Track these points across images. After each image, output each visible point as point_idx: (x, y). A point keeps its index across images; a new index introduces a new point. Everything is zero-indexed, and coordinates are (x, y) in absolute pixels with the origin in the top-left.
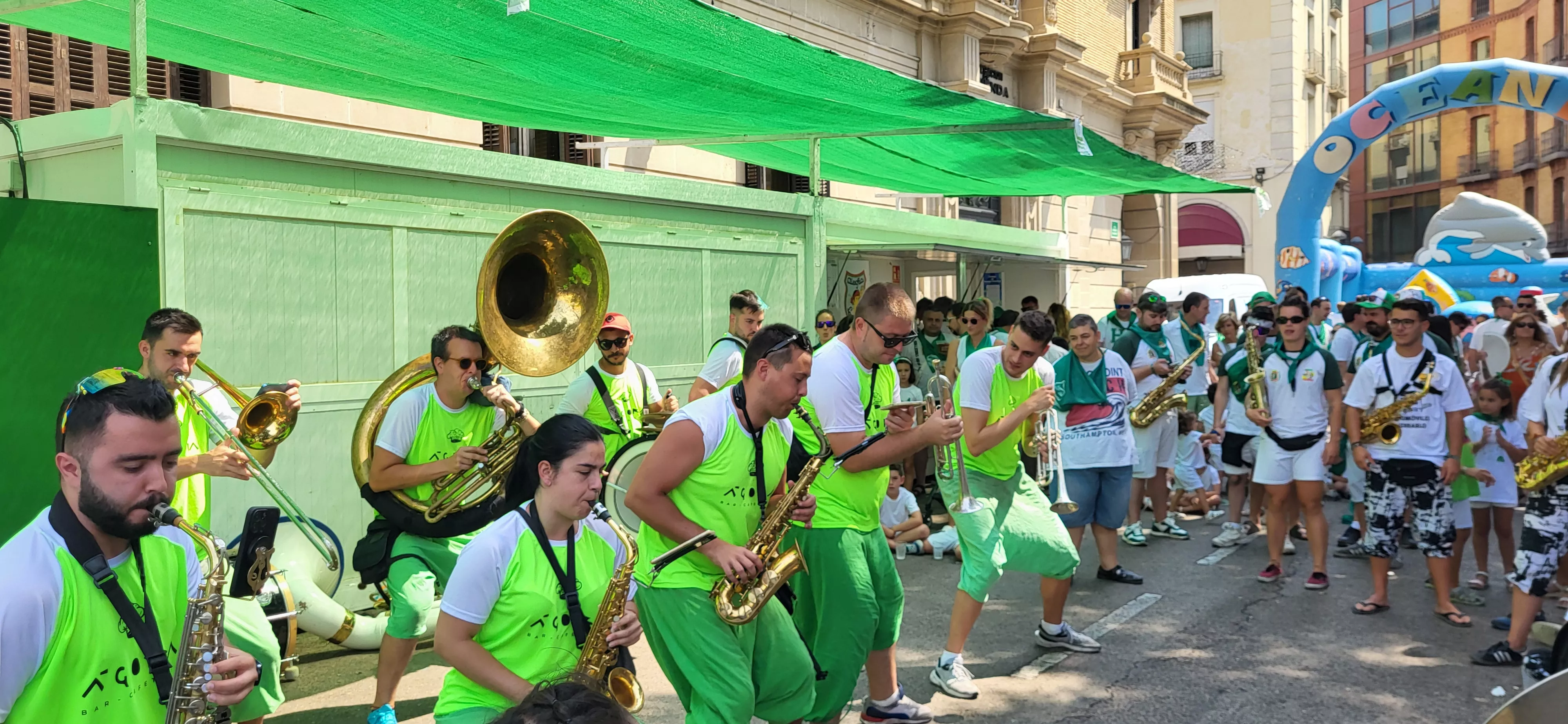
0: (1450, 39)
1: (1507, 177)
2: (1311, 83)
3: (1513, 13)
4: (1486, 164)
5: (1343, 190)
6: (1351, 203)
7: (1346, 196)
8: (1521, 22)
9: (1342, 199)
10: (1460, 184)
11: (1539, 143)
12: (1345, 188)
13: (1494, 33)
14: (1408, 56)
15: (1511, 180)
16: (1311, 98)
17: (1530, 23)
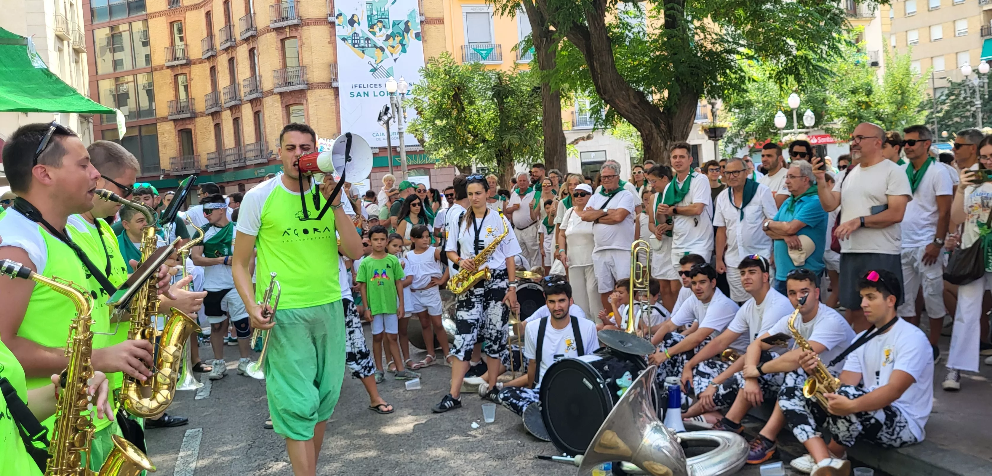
0: (154, 19)
1: (202, 116)
2: (60, 39)
3: (196, 7)
4: (186, 107)
5: (88, 122)
6: (94, 131)
7: (91, 126)
8: (202, 13)
9: (88, 128)
10: (171, 120)
11: (222, 94)
12: (90, 120)
13: (185, 19)
14: (123, 27)
15: (205, 118)
16: (60, 50)
17: (208, 14)
